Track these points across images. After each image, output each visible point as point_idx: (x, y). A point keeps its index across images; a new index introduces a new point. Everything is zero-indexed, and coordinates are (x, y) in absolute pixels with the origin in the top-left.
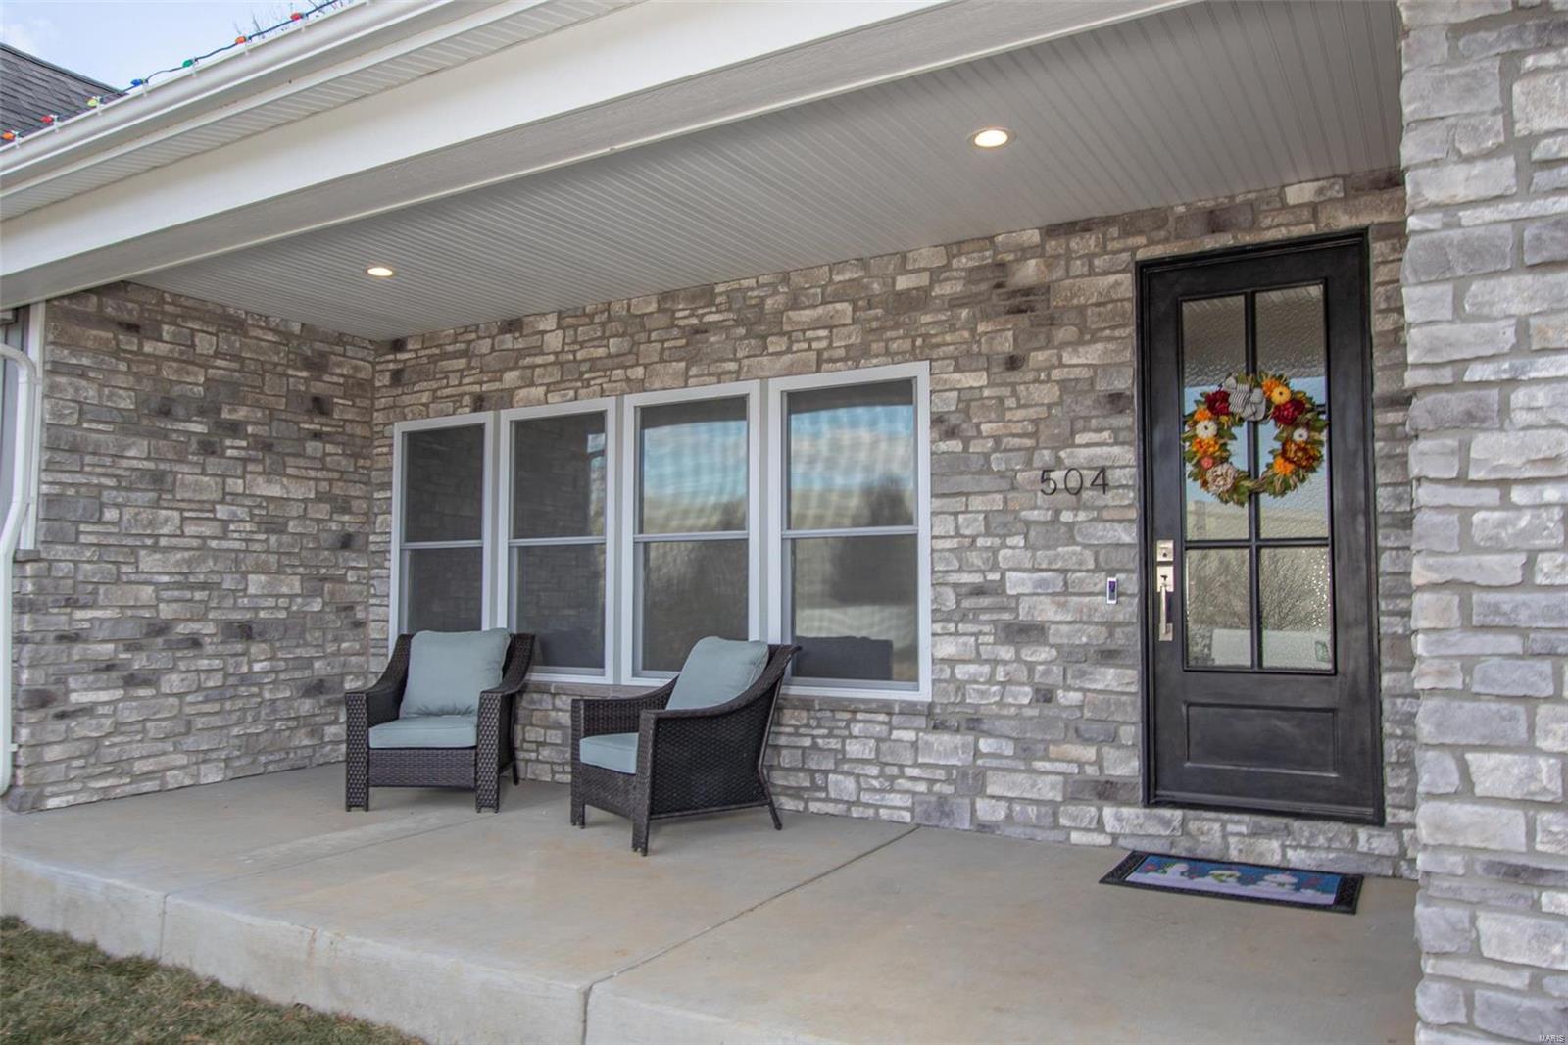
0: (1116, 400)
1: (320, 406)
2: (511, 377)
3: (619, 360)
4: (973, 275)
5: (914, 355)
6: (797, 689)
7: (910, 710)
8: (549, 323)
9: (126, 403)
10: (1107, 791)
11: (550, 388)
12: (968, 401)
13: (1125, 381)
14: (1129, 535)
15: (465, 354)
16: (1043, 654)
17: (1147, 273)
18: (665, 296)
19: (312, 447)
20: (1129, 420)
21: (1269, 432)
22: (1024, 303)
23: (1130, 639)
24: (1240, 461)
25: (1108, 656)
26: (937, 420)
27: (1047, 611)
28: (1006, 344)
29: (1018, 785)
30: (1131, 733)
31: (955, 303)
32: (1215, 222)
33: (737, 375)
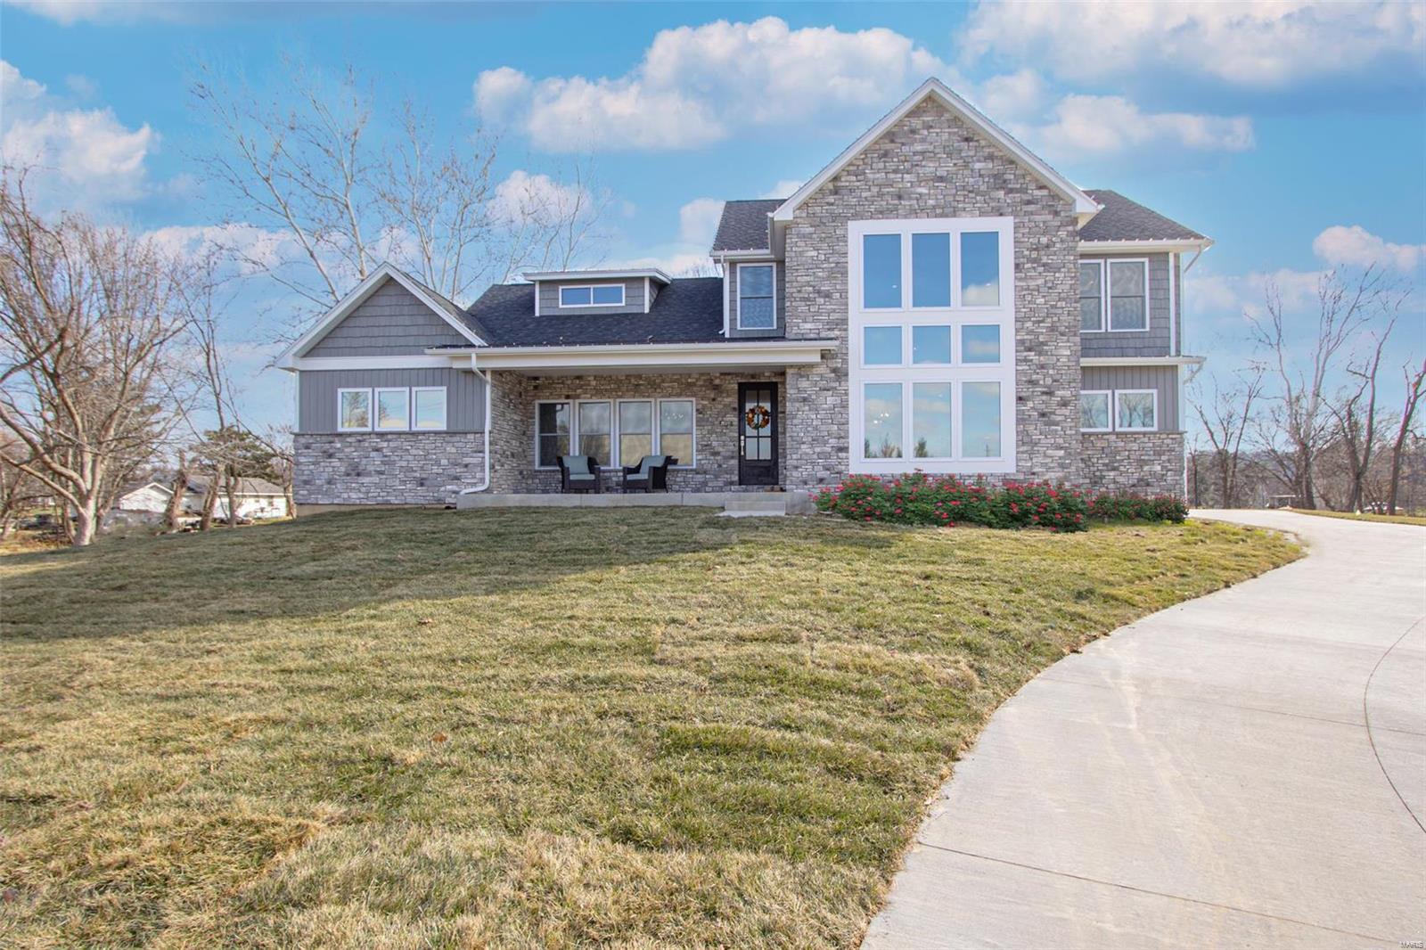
0: (734, 409)
1: (520, 395)
2: (579, 391)
3: (611, 390)
4: (705, 381)
5: (692, 396)
6: (669, 467)
7: (692, 470)
8: (592, 378)
9: (500, 393)
10: (732, 483)
11: (592, 395)
12: (704, 406)
13: (736, 405)
14: (737, 435)
15: (563, 383)
16: (719, 458)
17: (740, 385)
18: (627, 376)
19: (520, 406)
20: (737, 413)
21: (761, 416)
22: (716, 388)
23: (736, 454)
24: (756, 421)
25: (732, 458)
26: (697, 410)
27: (721, 449)
28: (712, 396)
29: (715, 484)
30: (736, 472)
31: (701, 386)
32: (753, 376)
33: (648, 397)
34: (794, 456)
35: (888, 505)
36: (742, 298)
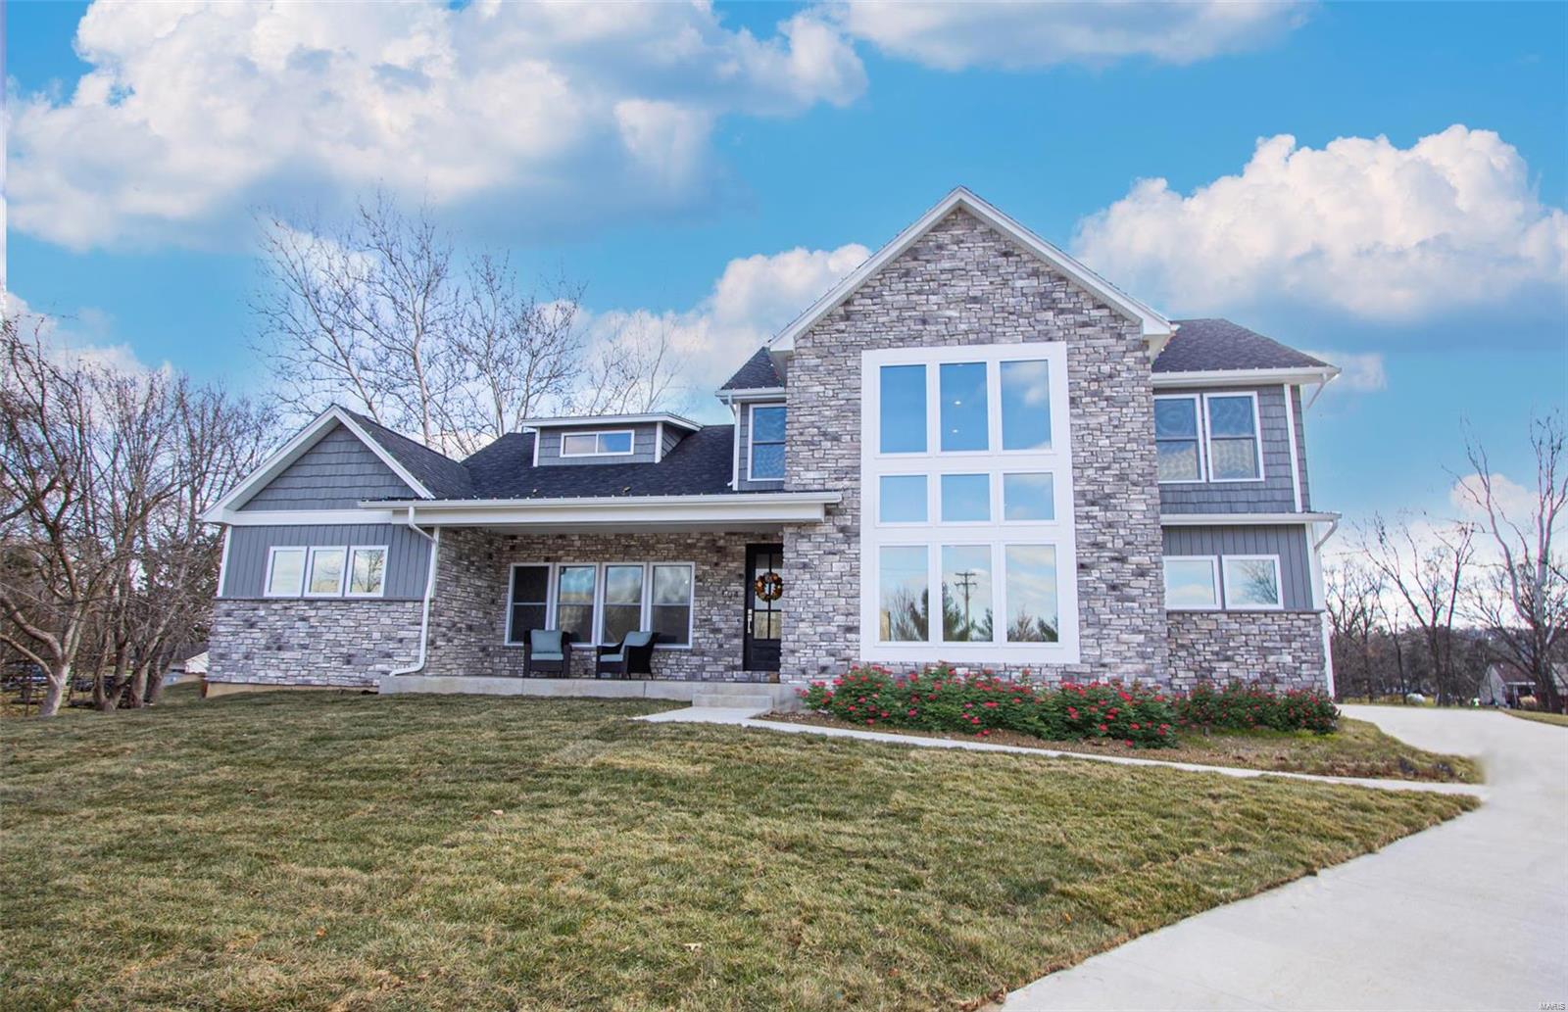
0: (740, 576)
1: (490, 556)
2: (561, 553)
3: (595, 553)
4: (707, 542)
5: (691, 560)
6: (656, 646)
7: (686, 651)
8: (577, 538)
9: (453, 555)
10: (734, 668)
11: (575, 558)
12: (704, 572)
13: (742, 572)
14: (742, 608)
15: (543, 543)
16: (721, 636)
17: (748, 546)
18: (616, 535)
19: (488, 570)
20: (743, 581)
21: (773, 585)
22: (720, 550)
23: (741, 632)
24: (767, 592)
25: (736, 636)
26: (696, 577)
27: (722, 625)
28: (715, 560)
29: (714, 668)
30: (740, 654)
31: (702, 548)
32: (764, 537)
33: (640, 560)
34: (790, 638)
35: (899, 704)
36: (754, 444)
